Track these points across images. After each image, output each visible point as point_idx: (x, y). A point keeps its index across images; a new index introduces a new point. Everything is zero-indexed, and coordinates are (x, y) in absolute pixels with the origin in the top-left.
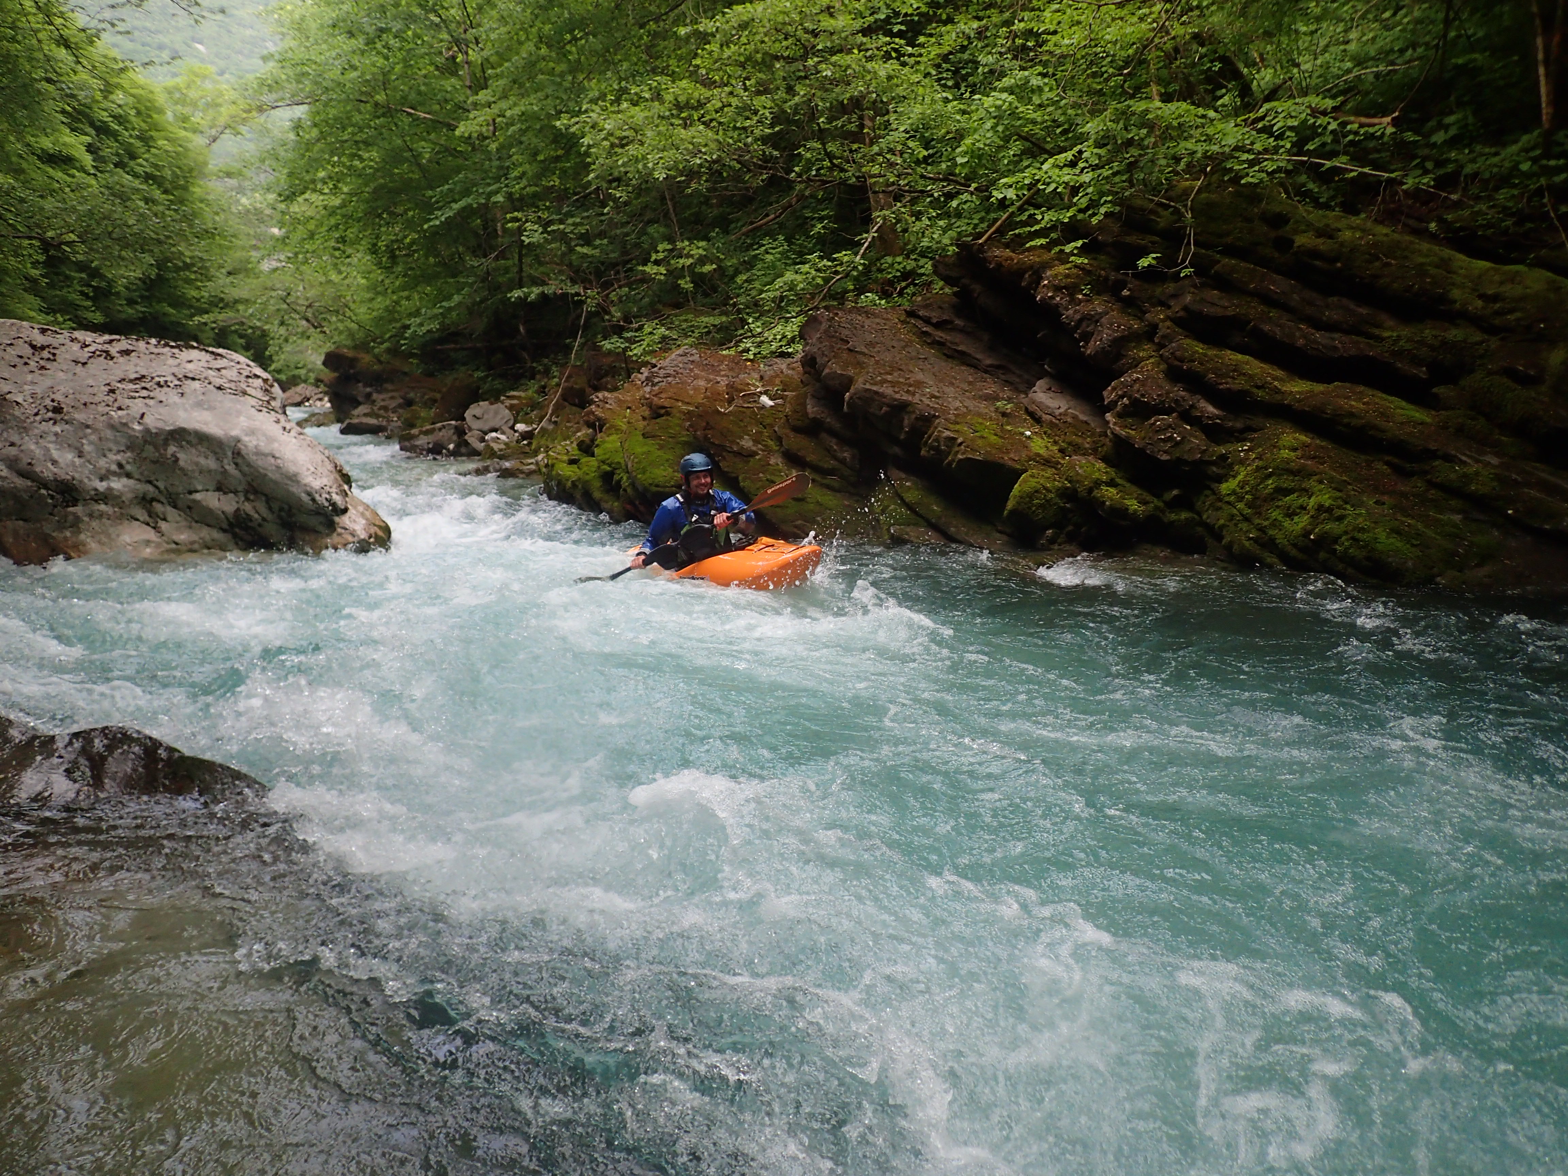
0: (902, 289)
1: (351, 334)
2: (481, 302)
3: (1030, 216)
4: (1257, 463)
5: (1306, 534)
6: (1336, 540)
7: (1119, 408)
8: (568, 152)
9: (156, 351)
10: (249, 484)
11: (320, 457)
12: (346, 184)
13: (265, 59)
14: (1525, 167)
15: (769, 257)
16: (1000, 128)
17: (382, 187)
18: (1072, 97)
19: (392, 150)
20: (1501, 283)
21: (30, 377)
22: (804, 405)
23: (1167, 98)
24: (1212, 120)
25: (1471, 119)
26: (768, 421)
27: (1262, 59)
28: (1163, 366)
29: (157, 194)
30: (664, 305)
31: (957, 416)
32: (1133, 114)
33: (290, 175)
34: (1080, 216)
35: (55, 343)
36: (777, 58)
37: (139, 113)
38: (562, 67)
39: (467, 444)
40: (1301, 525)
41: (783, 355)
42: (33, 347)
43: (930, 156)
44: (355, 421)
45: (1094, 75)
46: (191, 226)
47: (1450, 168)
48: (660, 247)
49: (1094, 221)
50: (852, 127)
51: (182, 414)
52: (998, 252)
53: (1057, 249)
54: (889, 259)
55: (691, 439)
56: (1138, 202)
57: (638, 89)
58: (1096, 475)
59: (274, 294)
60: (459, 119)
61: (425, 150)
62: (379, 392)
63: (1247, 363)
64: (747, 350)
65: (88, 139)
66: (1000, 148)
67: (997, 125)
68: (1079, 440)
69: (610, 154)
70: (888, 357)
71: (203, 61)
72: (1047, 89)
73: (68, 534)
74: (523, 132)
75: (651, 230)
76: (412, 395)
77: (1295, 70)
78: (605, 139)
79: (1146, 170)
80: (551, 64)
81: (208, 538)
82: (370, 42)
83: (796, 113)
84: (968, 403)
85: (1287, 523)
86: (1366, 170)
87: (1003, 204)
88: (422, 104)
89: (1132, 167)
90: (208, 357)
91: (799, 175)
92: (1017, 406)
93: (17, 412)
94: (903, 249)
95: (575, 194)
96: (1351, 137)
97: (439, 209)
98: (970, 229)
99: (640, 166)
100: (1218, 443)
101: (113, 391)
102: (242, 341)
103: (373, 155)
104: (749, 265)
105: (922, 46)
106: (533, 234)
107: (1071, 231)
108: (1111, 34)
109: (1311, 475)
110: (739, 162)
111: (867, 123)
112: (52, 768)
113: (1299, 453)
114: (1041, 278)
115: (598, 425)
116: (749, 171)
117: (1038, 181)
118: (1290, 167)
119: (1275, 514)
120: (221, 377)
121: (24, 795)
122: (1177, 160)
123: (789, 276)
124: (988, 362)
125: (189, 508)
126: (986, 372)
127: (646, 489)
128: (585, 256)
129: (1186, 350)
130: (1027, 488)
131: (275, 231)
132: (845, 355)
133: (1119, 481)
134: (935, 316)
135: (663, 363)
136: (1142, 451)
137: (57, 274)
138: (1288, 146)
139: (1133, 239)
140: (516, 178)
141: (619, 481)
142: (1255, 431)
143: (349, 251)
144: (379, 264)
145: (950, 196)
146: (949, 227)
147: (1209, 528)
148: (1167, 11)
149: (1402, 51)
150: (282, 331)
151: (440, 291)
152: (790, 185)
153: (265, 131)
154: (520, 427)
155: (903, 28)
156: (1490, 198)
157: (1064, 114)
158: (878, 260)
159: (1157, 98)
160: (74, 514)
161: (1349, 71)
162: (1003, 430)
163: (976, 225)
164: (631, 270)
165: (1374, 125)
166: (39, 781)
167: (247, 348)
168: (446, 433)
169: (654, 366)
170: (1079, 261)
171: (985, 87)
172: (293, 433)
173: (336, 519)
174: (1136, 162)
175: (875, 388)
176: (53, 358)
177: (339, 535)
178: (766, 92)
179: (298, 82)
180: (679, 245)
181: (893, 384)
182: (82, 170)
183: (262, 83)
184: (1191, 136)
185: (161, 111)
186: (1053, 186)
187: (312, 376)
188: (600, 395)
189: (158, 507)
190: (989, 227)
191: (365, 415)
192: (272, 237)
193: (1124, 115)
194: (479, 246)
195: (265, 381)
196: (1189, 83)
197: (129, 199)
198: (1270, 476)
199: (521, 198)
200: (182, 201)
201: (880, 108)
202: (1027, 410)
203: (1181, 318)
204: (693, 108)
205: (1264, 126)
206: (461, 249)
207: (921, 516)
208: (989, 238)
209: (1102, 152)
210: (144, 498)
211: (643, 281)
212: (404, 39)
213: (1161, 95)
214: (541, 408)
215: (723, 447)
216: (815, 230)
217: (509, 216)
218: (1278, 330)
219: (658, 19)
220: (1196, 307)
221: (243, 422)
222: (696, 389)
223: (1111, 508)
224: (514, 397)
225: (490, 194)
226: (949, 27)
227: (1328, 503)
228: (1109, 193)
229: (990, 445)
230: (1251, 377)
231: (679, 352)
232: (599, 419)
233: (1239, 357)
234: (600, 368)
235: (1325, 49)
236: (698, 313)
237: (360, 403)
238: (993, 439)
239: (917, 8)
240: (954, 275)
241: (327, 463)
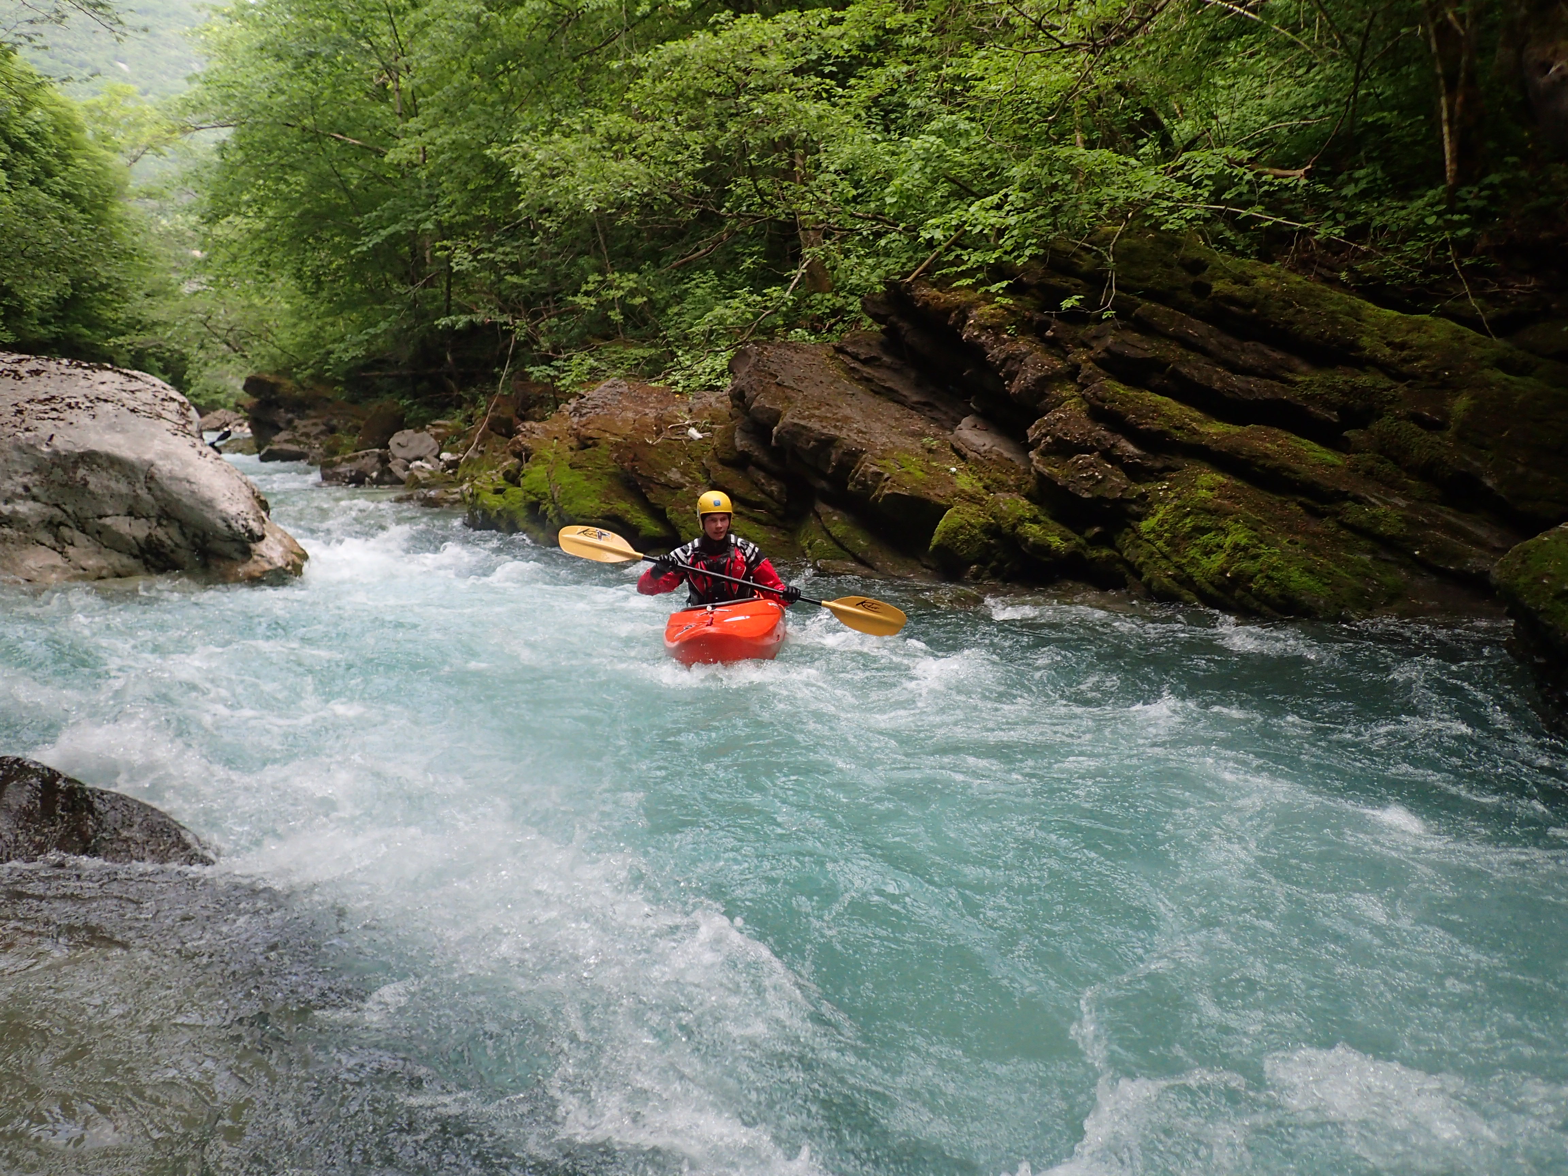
0: (831, 326)
1: (273, 358)
2: (408, 329)
3: (957, 256)
4: (1176, 502)
5: (1223, 572)
6: (1251, 578)
7: (1042, 446)
8: (498, 182)
9: (67, 371)
10: (162, 509)
11: (236, 483)
12: (271, 208)
13: (190, 80)
14: (1430, 221)
15: (699, 292)
16: (928, 170)
17: (307, 212)
18: (999, 141)
19: (320, 175)
20: (1408, 332)
22: (732, 438)
23: (1090, 145)
24: (1133, 168)
25: (1379, 174)
26: (694, 454)
27: (1182, 111)
28: (1085, 406)
29: (74, 213)
30: (594, 336)
31: (883, 451)
32: (1058, 159)
33: (214, 196)
34: (1005, 258)
36: (710, 95)
37: (57, 130)
38: (496, 97)
39: (390, 471)
40: (1218, 563)
41: (712, 388)
43: (859, 195)
44: (276, 447)
45: (1020, 121)
46: (108, 246)
47: (1360, 220)
48: (591, 278)
49: (1019, 262)
50: (783, 165)
51: (93, 437)
52: (926, 292)
53: (983, 289)
54: (819, 296)
55: (619, 470)
56: (1061, 246)
57: (569, 121)
58: (1020, 512)
59: (193, 316)
60: (388, 147)
61: (354, 177)
62: (300, 418)
63: (1166, 405)
64: (676, 383)
66: (927, 189)
67: (925, 166)
68: (1003, 477)
69: (540, 184)
70: (816, 392)
71: (125, 79)
72: (974, 133)
74: (453, 160)
75: (581, 261)
76: (335, 422)
77: (1214, 122)
78: (536, 169)
79: (1070, 215)
80: (483, 94)
81: (117, 564)
82: (298, 66)
83: (727, 149)
84: (894, 439)
85: (1204, 561)
86: (1281, 220)
87: (930, 244)
88: (350, 130)
89: (1056, 210)
90: (122, 379)
91: (730, 210)
92: (944, 443)
94: (832, 286)
95: (506, 224)
96: (1266, 188)
97: (367, 235)
98: (898, 267)
99: (571, 197)
100: (1138, 481)
101: (20, 412)
102: (160, 364)
103: (299, 180)
104: (680, 299)
105: (852, 87)
106: (462, 261)
107: (998, 271)
108: (1036, 81)
109: (1227, 515)
110: (670, 196)
111: (799, 161)
113: (1216, 492)
114: (966, 318)
115: (524, 455)
116: (680, 205)
117: (965, 222)
118: (1208, 215)
119: (1193, 552)
120: (135, 399)
122: (1100, 205)
123: (719, 310)
124: (915, 398)
125: (99, 532)
126: (912, 408)
127: (572, 520)
128: (515, 286)
129: (1107, 390)
130: (952, 524)
131: (197, 253)
132: (773, 389)
133: (1042, 518)
134: (863, 353)
135: (592, 394)
136: (1064, 488)
138: (1206, 194)
139: (1055, 281)
140: (445, 207)
141: (545, 511)
142: (1174, 470)
143: (273, 275)
144: (304, 289)
145: (878, 235)
146: (878, 265)
147: (1129, 565)
148: (1089, 61)
149: (1315, 107)
150: (202, 354)
151: (366, 317)
152: (721, 220)
153: (188, 153)
154: (446, 456)
155: (834, 69)
156: (1398, 250)
157: (990, 158)
158: (808, 296)
159: (1081, 145)
161: (1264, 125)
162: (929, 466)
163: (904, 264)
164: (561, 299)
165: (1288, 177)
167: (164, 371)
168: (369, 462)
169: (583, 397)
170: (1005, 301)
171: (913, 129)
172: (209, 458)
173: (253, 546)
174: (1060, 206)
175: (802, 423)
177: (256, 562)
178: (698, 127)
179: (224, 104)
180: (610, 276)
181: (821, 419)
183: (186, 103)
184: (1113, 183)
185: (80, 129)
186: (979, 228)
187: (232, 402)
188: (527, 425)
189: (65, 531)
190: (917, 266)
191: (287, 441)
192: (194, 259)
193: (1048, 160)
194: (407, 273)
195: (182, 404)
196: (1111, 132)
197: (44, 217)
198: (1188, 515)
199: (451, 227)
200: (100, 221)
201: (811, 147)
202: (952, 447)
203: (1103, 359)
204: (625, 142)
205: (1184, 175)
206: (388, 276)
207: (846, 550)
208: (917, 277)
209: (1028, 195)
210: (50, 522)
211: (573, 312)
212: (333, 65)
213: (1085, 142)
214: (468, 437)
215: (650, 479)
216: (745, 265)
217: (438, 244)
218: (1195, 373)
219: (591, 53)
220: (1116, 349)
221: (157, 446)
222: (625, 421)
223: (1034, 544)
224: (439, 426)
225: (419, 222)
226: (879, 70)
227: (1244, 542)
228: (1033, 236)
229: (916, 481)
230: (1170, 418)
231: (608, 383)
232: (526, 449)
233: (1159, 398)
234: (528, 398)
235: (1242, 103)
236: (627, 345)
237: (281, 430)
238: (919, 474)
239: (848, 51)
240: (882, 313)
241: (244, 488)
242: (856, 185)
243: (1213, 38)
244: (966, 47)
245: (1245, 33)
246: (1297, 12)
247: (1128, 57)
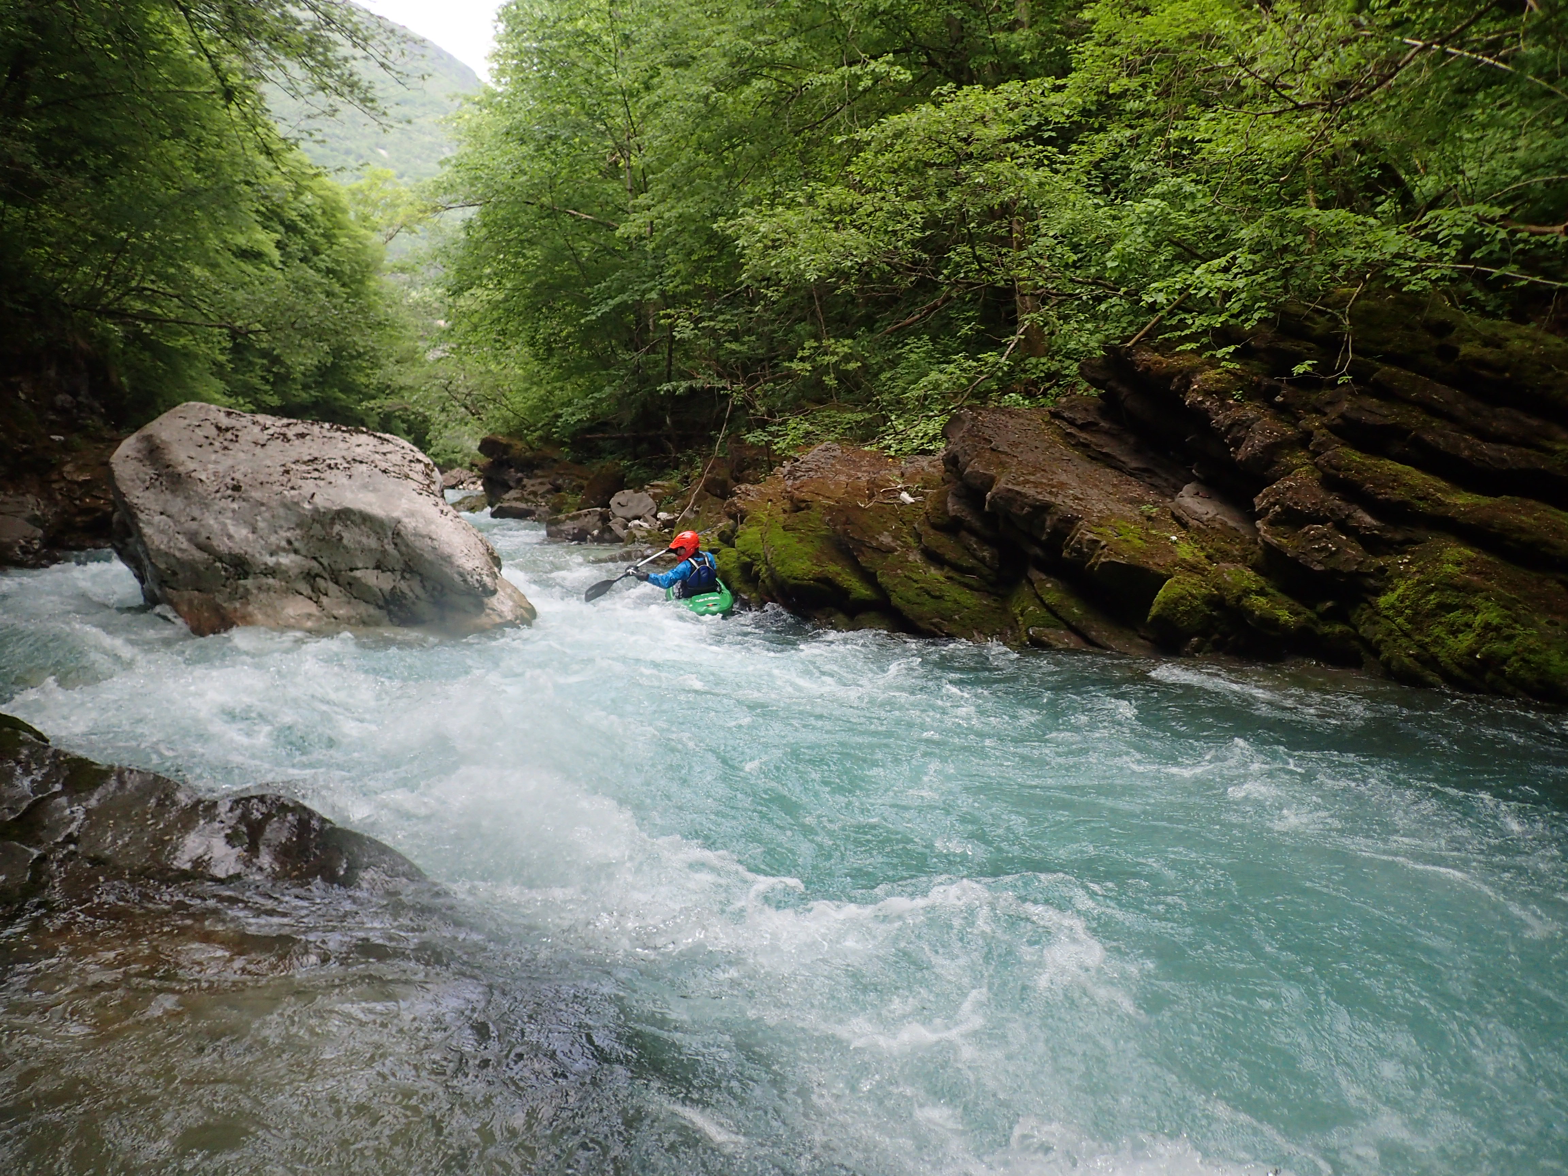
0: (1046, 390)
1: (506, 421)
2: (631, 394)
3: (1181, 320)
4: (1418, 577)
5: (1472, 653)
6: (1505, 660)
7: (1270, 515)
8: (721, 252)
9: (328, 435)
10: (406, 563)
11: (473, 540)
12: (510, 280)
13: (442, 163)
15: (913, 357)
16: (1151, 234)
17: (543, 283)
18: (1226, 203)
19: (555, 249)
21: (213, 457)
22: (945, 503)
23: (1324, 205)
24: (1371, 227)
26: (907, 518)
27: (1425, 167)
28: (1318, 474)
29: (337, 288)
30: (809, 400)
31: (1100, 518)
32: (1291, 220)
33: (460, 270)
34: (1232, 322)
35: (238, 426)
36: (930, 165)
37: (324, 212)
38: (720, 172)
39: (610, 530)
40: (1466, 643)
41: (925, 452)
42: (219, 428)
43: (1080, 260)
44: (505, 505)
45: (1249, 181)
46: (366, 318)
48: (806, 345)
49: (1247, 326)
50: (1002, 232)
51: (349, 495)
52: (1147, 356)
53: (1208, 354)
54: (1034, 360)
55: (830, 533)
56: (1293, 309)
57: (791, 195)
58: (1245, 583)
59: (437, 382)
60: (620, 221)
61: (585, 250)
62: (529, 478)
63: (1407, 474)
64: (889, 447)
65: (277, 236)
66: (1150, 253)
67: (1148, 230)
68: (1228, 547)
69: (764, 255)
70: (1031, 457)
71: (384, 165)
72: (1200, 195)
73: (238, 605)
74: (679, 233)
75: (797, 327)
76: (560, 482)
77: (1460, 177)
78: (759, 241)
79: (1302, 276)
80: (709, 169)
81: (364, 614)
82: (540, 149)
83: (946, 218)
84: (1112, 505)
85: (1451, 641)
86: (1537, 279)
87: (1153, 308)
88: (585, 206)
89: (1287, 273)
90: (375, 441)
91: (948, 278)
92: (1164, 510)
93: (200, 488)
94: (1047, 350)
95: (726, 292)
96: (1521, 246)
97: (596, 305)
98: (1118, 333)
99: (792, 268)
100: (1376, 554)
101: (287, 472)
102: (405, 426)
103: (537, 253)
104: (893, 364)
105: (1074, 153)
106: (684, 330)
107: (1223, 336)
108: (1268, 142)
109: (1476, 591)
110: (888, 264)
111: (1016, 227)
112: (214, 832)
113: (1464, 568)
114: (1191, 383)
115: (739, 517)
116: (898, 273)
117: (1190, 286)
118: (1455, 275)
119: (1438, 631)
120: (386, 461)
121: (186, 857)
122: (1335, 266)
123: (934, 375)
124: (1134, 465)
125: (350, 584)
126: (1131, 475)
127: (784, 582)
128: (733, 352)
129: (1342, 458)
130: (1171, 594)
131: (442, 323)
132: (987, 454)
133: (1271, 590)
134: (1080, 417)
135: (806, 458)
136: (1294, 560)
137: (241, 360)
138: (1453, 253)
139: (1287, 345)
140: (669, 277)
141: (758, 573)
142: (1416, 543)
143: (509, 343)
144: (536, 356)
145: (1099, 300)
146: (1097, 331)
147: (1366, 643)
148: (1325, 120)
150: (443, 417)
151: (593, 382)
152: (937, 286)
153: (437, 230)
154: (662, 515)
155: (1055, 135)
157: (1217, 220)
158: (1023, 360)
159: (1313, 204)
160: (245, 587)
161: (1516, 179)
162: (1148, 534)
163: (1124, 329)
164: (777, 365)
165: (1545, 234)
166: (201, 844)
167: (408, 432)
168: (591, 520)
169: (797, 460)
170: (1231, 366)
171: (1137, 193)
172: (450, 516)
173: (486, 600)
174: (1292, 268)
175: (1017, 488)
176: (236, 439)
177: (488, 615)
178: (918, 197)
179: (472, 185)
180: (825, 342)
181: (1036, 485)
182: (271, 264)
183: (438, 186)
184: (1349, 243)
185: (344, 211)
186: (1205, 291)
187: (468, 460)
188: (743, 487)
189: (320, 582)
190: (1138, 330)
191: (516, 499)
192: (439, 328)
193: (1280, 222)
194: (631, 340)
195: (427, 465)
196: (1347, 191)
197: (311, 292)
198: (1432, 590)
199: (674, 296)
200: (357, 294)
201: (1030, 214)
202: (1173, 515)
203: (1337, 425)
204: (846, 212)
205: (1427, 234)
206: (613, 342)
207: (1061, 618)
208: (1138, 341)
209: (1256, 257)
210: (308, 574)
211: (788, 377)
212: (571, 146)
213: (1317, 201)
214: (684, 497)
215: (863, 543)
216: (963, 331)
217: (662, 313)
218: (1441, 440)
219: (811, 128)
220: (1354, 415)
221: (404, 504)
222: (837, 484)
223: (1260, 616)
224: (658, 486)
225: (644, 292)
226: (1101, 135)
227: (1496, 621)
228: (1264, 298)
229: (1134, 549)
230: (1412, 488)
231: (822, 447)
232: (741, 511)
233: (1399, 466)
234: (742, 460)
235: (1492, 156)
236: (841, 409)
237: (511, 488)
238: (1138, 543)
239: (1068, 117)
240: (1100, 377)
241: (480, 545)
242: (1075, 248)
243: (1459, 90)
244: (1192, 110)
245: (1494, 83)
246: (1554, 60)
247: (1366, 113)
